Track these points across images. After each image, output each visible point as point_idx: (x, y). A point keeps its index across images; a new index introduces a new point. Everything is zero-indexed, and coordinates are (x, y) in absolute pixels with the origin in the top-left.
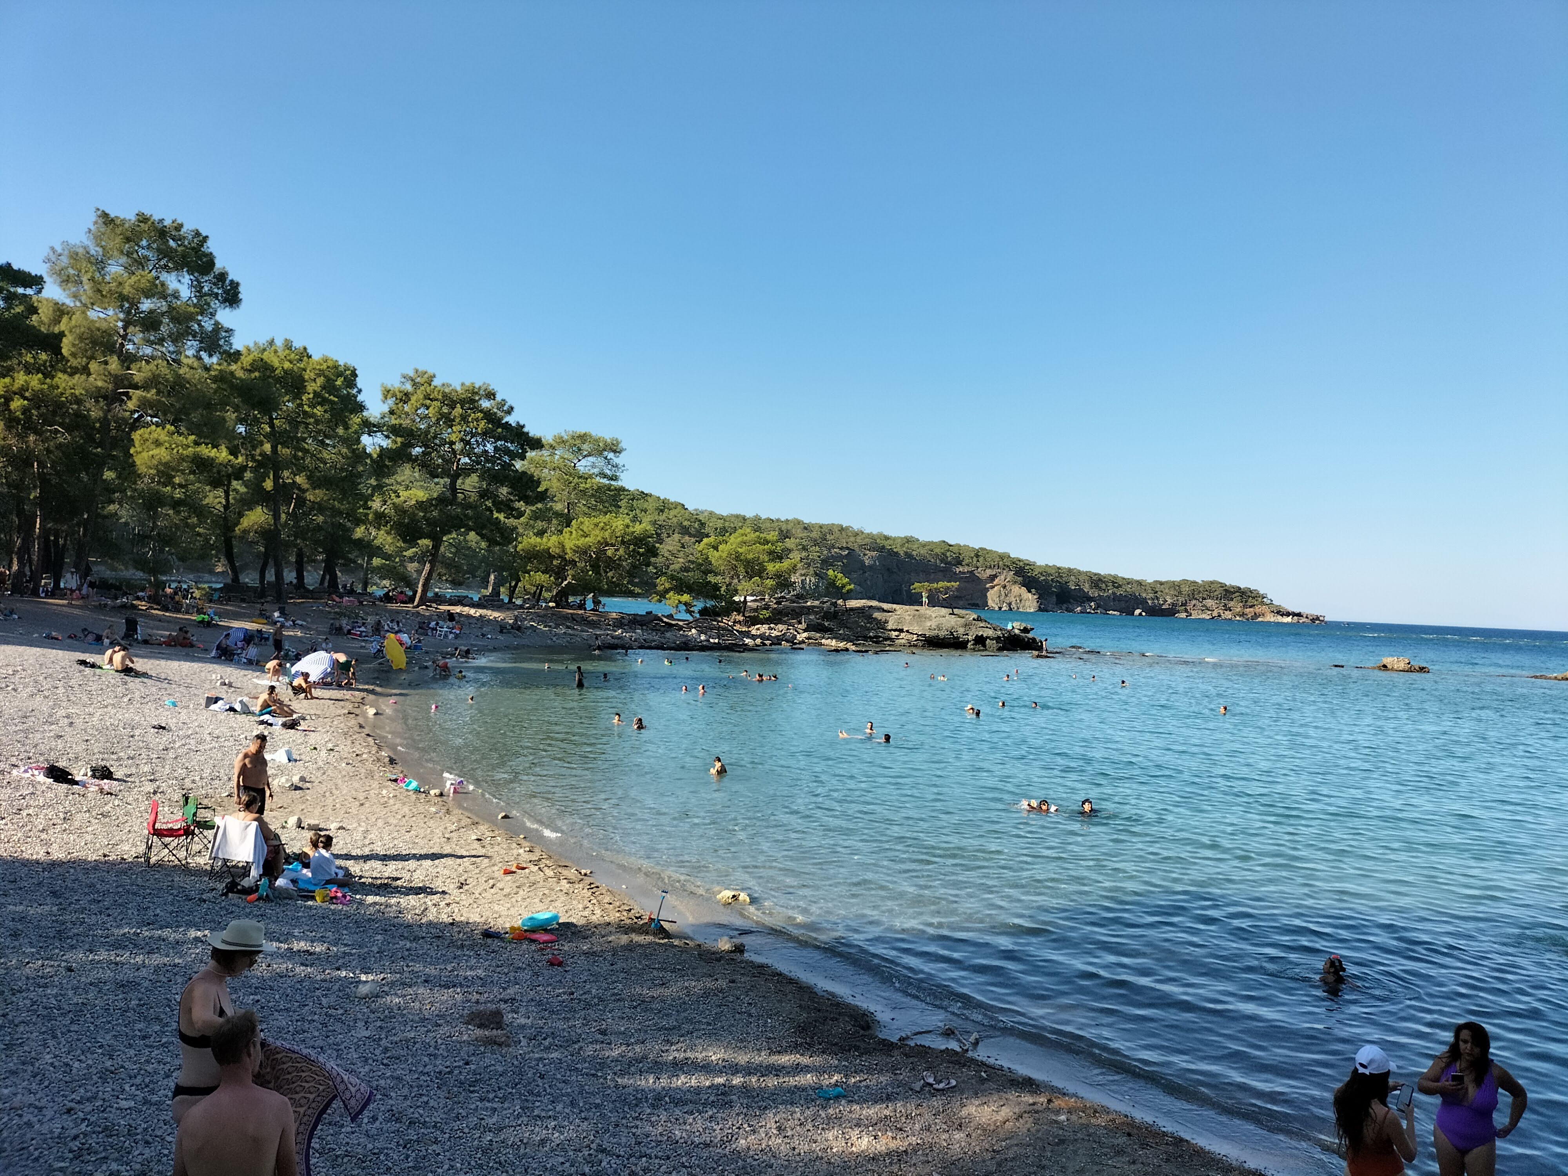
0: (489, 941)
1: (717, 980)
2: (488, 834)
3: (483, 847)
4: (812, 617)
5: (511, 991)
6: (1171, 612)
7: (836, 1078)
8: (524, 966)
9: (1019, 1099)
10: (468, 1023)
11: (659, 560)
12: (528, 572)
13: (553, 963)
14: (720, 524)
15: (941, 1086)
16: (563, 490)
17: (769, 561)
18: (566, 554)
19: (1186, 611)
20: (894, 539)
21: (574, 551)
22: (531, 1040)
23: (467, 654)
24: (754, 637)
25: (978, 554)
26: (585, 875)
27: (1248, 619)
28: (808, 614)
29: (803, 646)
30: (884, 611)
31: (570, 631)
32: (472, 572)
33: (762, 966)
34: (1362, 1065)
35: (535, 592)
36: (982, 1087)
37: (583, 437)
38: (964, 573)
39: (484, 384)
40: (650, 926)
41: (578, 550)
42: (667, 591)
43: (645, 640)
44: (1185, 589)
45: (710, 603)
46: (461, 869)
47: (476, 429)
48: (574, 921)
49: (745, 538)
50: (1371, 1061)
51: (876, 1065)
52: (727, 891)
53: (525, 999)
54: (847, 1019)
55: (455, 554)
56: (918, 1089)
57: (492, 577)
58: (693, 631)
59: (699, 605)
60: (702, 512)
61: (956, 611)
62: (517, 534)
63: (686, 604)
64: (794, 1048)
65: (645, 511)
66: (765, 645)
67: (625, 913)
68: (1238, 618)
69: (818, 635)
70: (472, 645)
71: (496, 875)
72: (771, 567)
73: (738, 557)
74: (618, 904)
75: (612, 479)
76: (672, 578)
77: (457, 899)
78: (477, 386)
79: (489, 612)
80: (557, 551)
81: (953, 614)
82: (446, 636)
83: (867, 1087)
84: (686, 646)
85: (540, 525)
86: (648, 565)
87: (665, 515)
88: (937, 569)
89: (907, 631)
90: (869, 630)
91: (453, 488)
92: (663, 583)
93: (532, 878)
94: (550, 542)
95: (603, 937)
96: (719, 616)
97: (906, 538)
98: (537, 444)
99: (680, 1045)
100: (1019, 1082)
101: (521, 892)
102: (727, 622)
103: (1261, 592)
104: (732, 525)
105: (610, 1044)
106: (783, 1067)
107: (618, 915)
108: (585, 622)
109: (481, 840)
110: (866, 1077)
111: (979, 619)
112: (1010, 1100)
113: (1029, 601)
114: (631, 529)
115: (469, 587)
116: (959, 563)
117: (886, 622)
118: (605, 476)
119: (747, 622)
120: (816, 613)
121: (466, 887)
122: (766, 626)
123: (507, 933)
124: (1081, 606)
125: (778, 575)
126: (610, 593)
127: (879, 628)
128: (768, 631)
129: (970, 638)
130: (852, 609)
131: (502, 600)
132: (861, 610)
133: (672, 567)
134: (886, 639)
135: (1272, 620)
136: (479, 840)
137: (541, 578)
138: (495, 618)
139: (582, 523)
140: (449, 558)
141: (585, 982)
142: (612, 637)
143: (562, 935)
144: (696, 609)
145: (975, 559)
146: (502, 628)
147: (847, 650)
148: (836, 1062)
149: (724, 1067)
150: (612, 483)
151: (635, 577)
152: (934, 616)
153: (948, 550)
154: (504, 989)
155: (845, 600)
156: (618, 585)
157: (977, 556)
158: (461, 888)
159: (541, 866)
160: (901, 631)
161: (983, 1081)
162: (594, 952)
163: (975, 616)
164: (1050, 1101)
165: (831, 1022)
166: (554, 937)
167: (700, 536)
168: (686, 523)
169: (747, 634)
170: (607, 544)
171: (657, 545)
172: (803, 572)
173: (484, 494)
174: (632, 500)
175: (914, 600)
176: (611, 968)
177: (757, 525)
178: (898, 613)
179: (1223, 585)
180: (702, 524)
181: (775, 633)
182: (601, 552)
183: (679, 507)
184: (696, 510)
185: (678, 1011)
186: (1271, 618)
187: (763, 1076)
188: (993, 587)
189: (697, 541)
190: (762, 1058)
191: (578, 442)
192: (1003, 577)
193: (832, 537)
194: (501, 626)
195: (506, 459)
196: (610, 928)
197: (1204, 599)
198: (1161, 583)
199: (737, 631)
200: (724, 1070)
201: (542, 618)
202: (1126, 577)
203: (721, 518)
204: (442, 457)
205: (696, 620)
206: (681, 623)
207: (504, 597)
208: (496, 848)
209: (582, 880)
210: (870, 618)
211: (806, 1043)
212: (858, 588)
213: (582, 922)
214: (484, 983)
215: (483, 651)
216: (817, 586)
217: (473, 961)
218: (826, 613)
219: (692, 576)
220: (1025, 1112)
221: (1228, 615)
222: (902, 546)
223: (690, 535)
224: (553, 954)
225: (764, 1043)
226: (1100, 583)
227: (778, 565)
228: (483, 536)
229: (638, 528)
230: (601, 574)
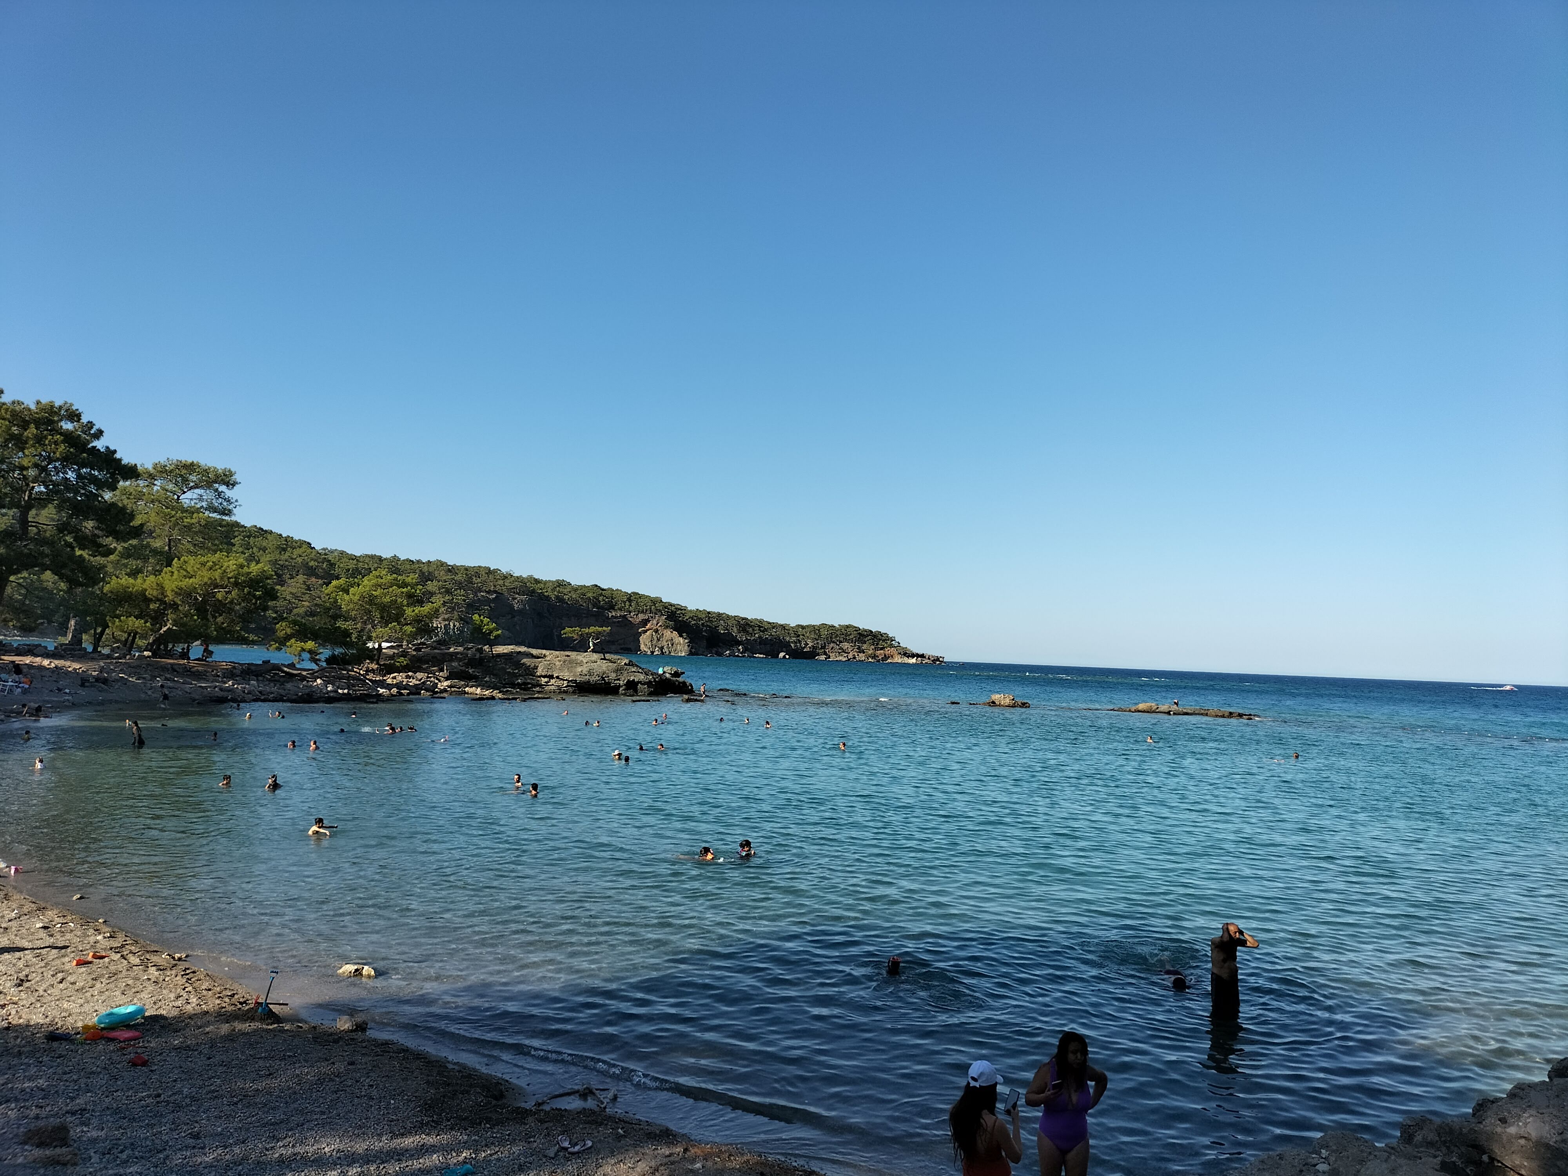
0: (55, 1044)
1: (333, 1063)
2: (57, 920)
3: (52, 936)
4: (455, 664)
5: (80, 1101)
6: (811, 655)
7: (464, 1155)
8: (99, 1070)
9: (656, 1152)
10: (25, 1143)
11: (279, 604)
12: (118, 617)
13: (138, 1063)
14: (352, 565)
15: (577, 1148)
16: (163, 525)
17: (408, 605)
18: (165, 597)
19: (825, 653)
20: (546, 582)
21: (176, 593)
22: (104, 1154)
23: (37, 712)
24: (389, 687)
25: (633, 598)
26: (180, 959)
27: (878, 661)
28: (451, 660)
29: (445, 695)
30: (533, 656)
31: (170, 684)
32: (48, 616)
33: (386, 1043)
34: (973, 1079)
35: (127, 640)
36: (619, 1144)
37: (191, 467)
38: (616, 617)
39: (66, 403)
40: (256, 1011)
41: (180, 592)
42: (288, 638)
43: (260, 692)
44: (824, 633)
45: (338, 651)
46: (21, 964)
47: (54, 453)
48: (164, 1013)
49: (380, 580)
50: (982, 1074)
51: (509, 1135)
52: (348, 966)
53: (99, 1108)
54: (478, 1090)
55: (25, 596)
56: (552, 1155)
57: (72, 622)
58: (319, 681)
59: (325, 653)
60: (332, 552)
61: (608, 656)
62: (106, 573)
63: (310, 652)
64: (420, 1128)
65: (264, 549)
66: (402, 694)
67: (227, 1000)
68: (870, 660)
69: (463, 683)
70: (44, 701)
71: (67, 967)
72: (410, 612)
73: (372, 600)
74: (218, 989)
75: (224, 514)
76: (295, 623)
77: (15, 999)
78: (57, 405)
79: (68, 663)
80: (155, 593)
81: (605, 659)
82: (11, 691)
83: (499, 1160)
84: (310, 698)
85: (134, 563)
86: (265, 609)
87: (287, 554)
88: (589, 614)
89: (558, 677)
90: (517, 676)
91: (24, 522)
92: (283, 629)
93: (113, 968)
94: (147, 583)
95: (200, 1027)
96: (349, 664)
97: (558, 581)
98: (131, 472)
99: (288, 1140)
100: (656, 1134)
101: (98, 985)
102: (359, 670)
103: (890, 636)
104: (366, 566)
105: (202, 1148)
106: (407, 1150)
107: (218, 1002)
108: (188, 673)
109: (48, 928)
110: (497, 1149)
111: (631, 664)
112: (647, 1154)
113: (681, 645)
114: (246, 569)
115: (43, 634)
116: (612, 607)
117: (536, 668)
118: (215, 510)
119: (382, 670)
120: (460, 660)
121: (27, 984)
122: (404, 675)
123: (79, 1033)
124: (730, 650)
125: (418, 620)
126: (220, 641)
127: (527, 675)
128: (405, 680)
129: (621, 682)
130: (499, 656)
131: (85, 649)
132: (508, 656)
133: (295, 611)
134: (535, 686)
135: (900, 661)
136: (45, 928)
137: (134, 623)
138: (75, 669)
139: (185, 562)
140: (17, 601)
141: (175, 1081)
142: (221, 690)
143: (147, 1030)
144: (322, 657)
145: (627, 603)
146: (84, 681)
147: (493, 698)
148: (466, 1137)
149: (339, 1158)
150: (226, 518)
151: (251, 623)
152: (585, 661)
153: (601, 595)
154: (72, 1099)
155: (491, 646)
156: (229, 632)
157: (630, 600)
158: (20, 985)
159: (125, 953)
160: (551, 677)
161: (619, 1138)
162: (188, 1046)
163: (627, 661)
164: (686, 1150)
165: (461, 1096)
166: (137, 1034)
167: (329, 577)
168: (312, 563)
169: (382, 684)
170: (216, 586)
171: (278, 587)
172: (446, 616)
173: (63, 528)
174: (249, 537)
175: (564, 645)
176: (208, 1062)
177: (395, 566)
178: (548, 659)
179: (857, 629)
180: (332, 565)
181: (413, 682)
182: (208, 595)
183: (304, 546)
184: (324, 549)
185: (286, 1103)
186: (898, 659)
187: (383, 1162)
188: (646, 631)
189: (325, 583)
190: (384, 1143)
191: (184, 471)
192: (655, 622)
193: (479, 580)
194: (82, 679)
195: (92, 489)
196: (208, 1018)
197: (841, 642)
198: (803, 627)
199: (370, 680)
200: (339, 1162)
201: (134, 669)
202: (771, 621)
203: (353, 558)
204: (11, 485)
205: (322, 669)
206: (304, 673)
207: (87, 643)
208: (68, 936)
209: (175, 965)
210: (518, 665)
211: (433, 1121)
212: (507, 632)
213: (175, 1013)
214: (45, 1093)
215: (60, 708)
216: (462, 632)
217: (33, 1071)
218: (470, 659)
219: (318, 622)
220: (661, 1165)
221: (862, 657)
222: (553, 590)
223: (317, 577)
224: (136, 1053)
225: (386, 1127)
226: (747, 627)
227: (417, 609)
228: (62, 577)
229: (254, 569)
230: (208, 620)
